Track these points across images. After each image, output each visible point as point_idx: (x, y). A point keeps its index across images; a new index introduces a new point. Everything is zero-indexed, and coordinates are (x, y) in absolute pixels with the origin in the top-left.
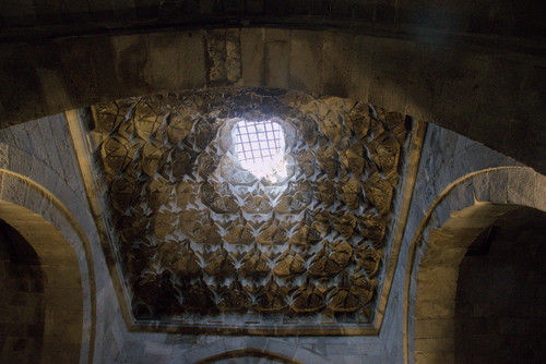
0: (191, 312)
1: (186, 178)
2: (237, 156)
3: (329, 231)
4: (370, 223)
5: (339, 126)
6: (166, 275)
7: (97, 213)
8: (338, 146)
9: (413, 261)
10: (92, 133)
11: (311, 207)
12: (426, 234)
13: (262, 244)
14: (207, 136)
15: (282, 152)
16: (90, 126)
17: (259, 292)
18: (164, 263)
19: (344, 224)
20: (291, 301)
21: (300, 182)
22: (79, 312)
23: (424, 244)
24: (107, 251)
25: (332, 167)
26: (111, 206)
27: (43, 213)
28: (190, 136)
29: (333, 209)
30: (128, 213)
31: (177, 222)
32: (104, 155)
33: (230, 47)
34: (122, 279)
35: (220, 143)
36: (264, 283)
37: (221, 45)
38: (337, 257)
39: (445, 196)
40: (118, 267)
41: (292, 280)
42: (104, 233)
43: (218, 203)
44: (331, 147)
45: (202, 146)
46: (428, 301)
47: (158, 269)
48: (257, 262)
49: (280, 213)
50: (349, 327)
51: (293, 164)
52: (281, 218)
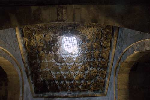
0: (51, 91)
1: (50, 52)
2: (64, 47)
3: (90, 67)
4: (102, 63)
5: (93, 37)
6: (44, 81)
7: (24, 62)
8: (93, 42)
9: (116, 72)
10: (24, 38)
11: (85, 60)
12: (120, 64)
13: (72, 71)
14: (55, 41)
15: (76, 45)
16: (23, 36)
17: (71, 85)
18: (43, 77)
19: (95, 64)
20: (80, 87)
21: (82, 53)
22: (19, 91)
23: (119, 67)
24: (27, 73)
25: (91, 48)
26: (28, 60)
27: (9, 60)
28: (51, 41)
29: (92, 60)
30: (33, 62)
31: (47, 65)
32: (27, 45)
33: (64, 10)
34: (31, 82)
35: (59, 43)
36: (73, 82)
37: (61, 10)
38: (93, 74)
39: (125, 52)
40: (30, 78)
41: (80, 81)
42: (26, 67)
43: (59, 60)
44: (90, 43)
45: (54, 43)
46: (121, 84)
47: (42, 79)
48: (70, 76)
49: (76, 62)
50: (98, 94)
51: (79, 49)
52: (77, 64)
